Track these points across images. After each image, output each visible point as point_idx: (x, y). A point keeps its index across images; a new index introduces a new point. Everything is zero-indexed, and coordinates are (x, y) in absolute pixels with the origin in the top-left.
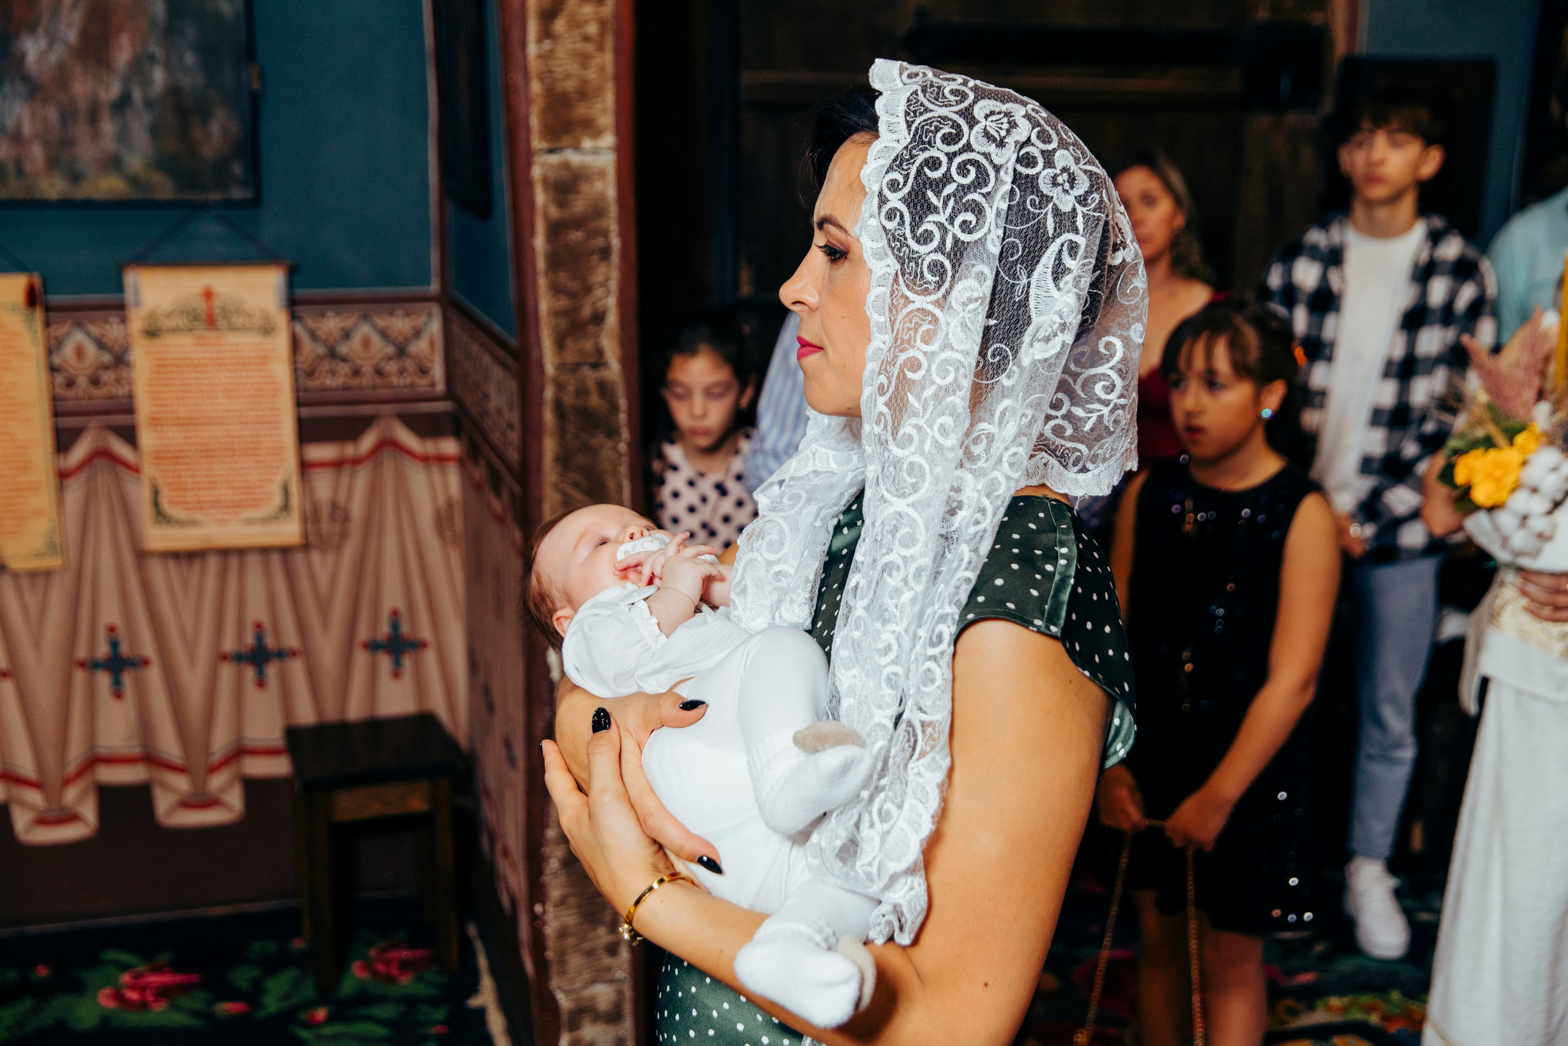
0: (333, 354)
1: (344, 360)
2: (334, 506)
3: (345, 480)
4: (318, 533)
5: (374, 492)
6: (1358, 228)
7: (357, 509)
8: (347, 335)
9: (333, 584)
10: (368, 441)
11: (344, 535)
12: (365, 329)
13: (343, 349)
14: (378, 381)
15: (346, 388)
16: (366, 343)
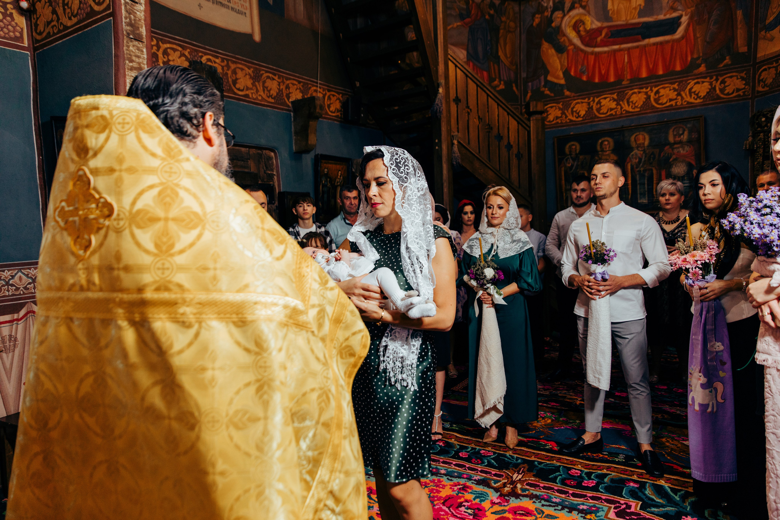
0: (7, 284)
1: (12, 285)
2: (10, 336)
3: (14, 326)
4: (4, 347)
5: (26, 329)
6: (301, 227)
7: (19, 336)
8: (13, 277)
9: (12, 363)
10: (22, 313)
11: (15, 346)
12: (20, 274)
13: (11, 282)
14: (25, 292)
15: (13, 295)
16: (20, 278)
